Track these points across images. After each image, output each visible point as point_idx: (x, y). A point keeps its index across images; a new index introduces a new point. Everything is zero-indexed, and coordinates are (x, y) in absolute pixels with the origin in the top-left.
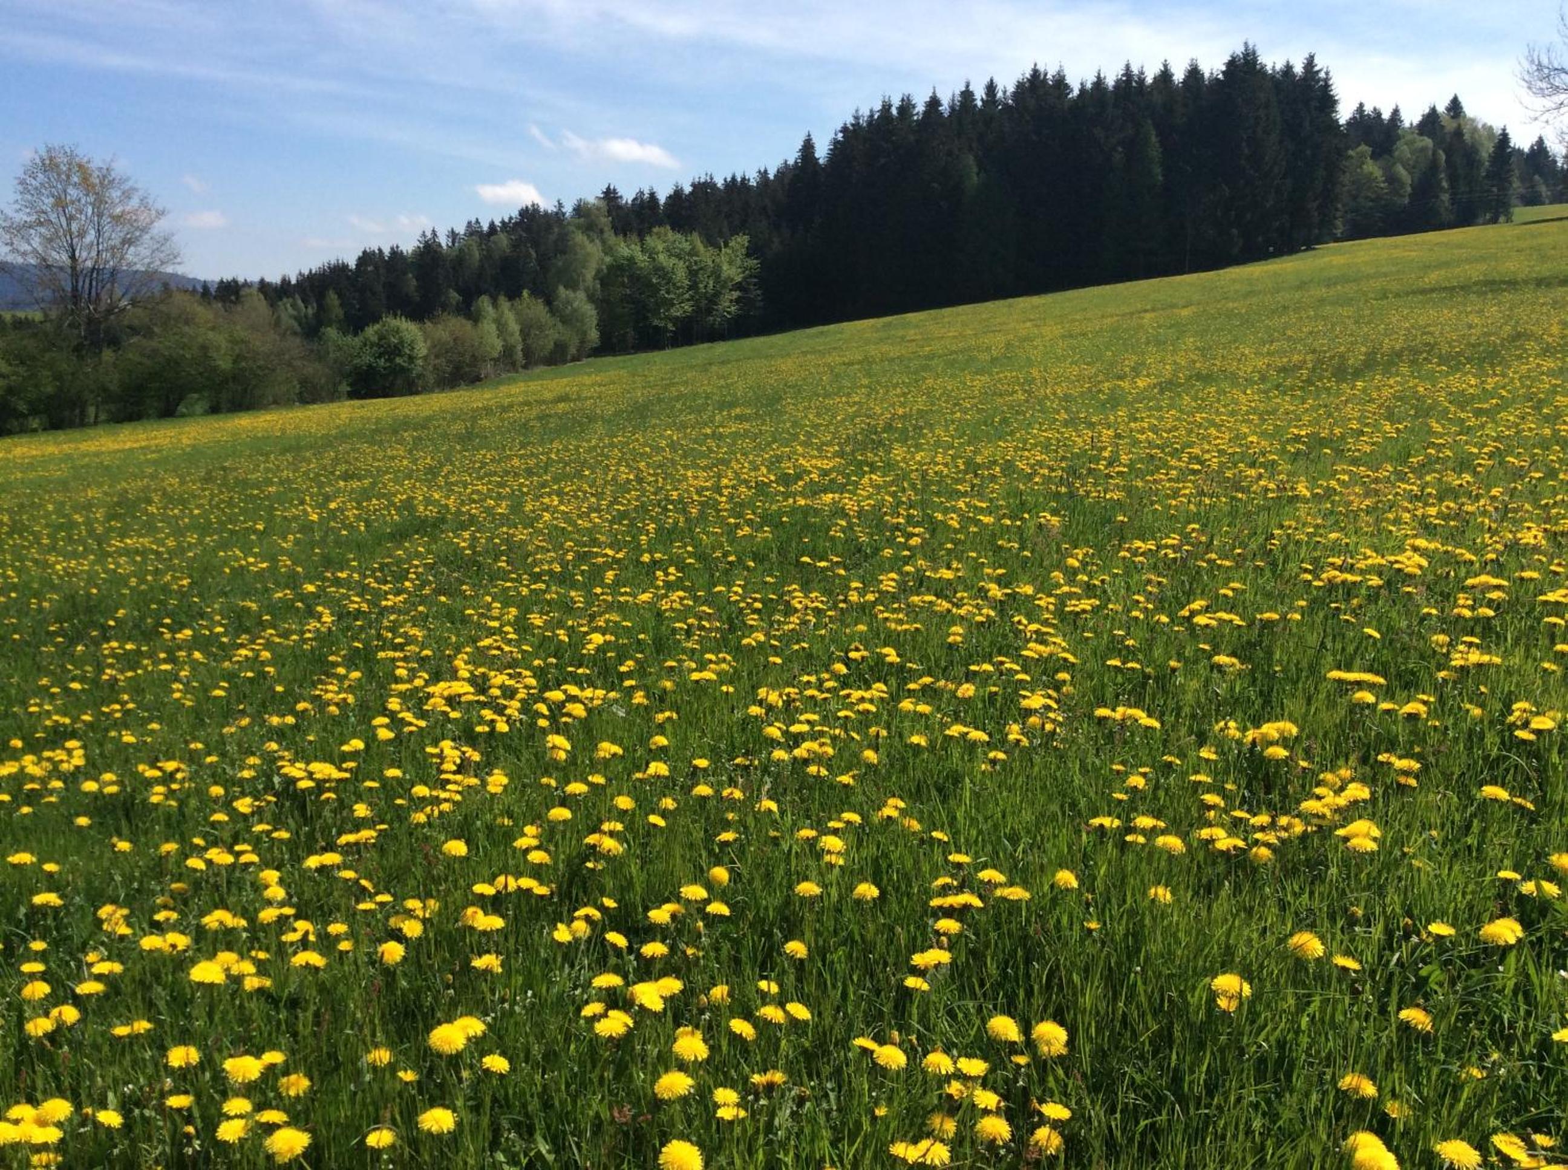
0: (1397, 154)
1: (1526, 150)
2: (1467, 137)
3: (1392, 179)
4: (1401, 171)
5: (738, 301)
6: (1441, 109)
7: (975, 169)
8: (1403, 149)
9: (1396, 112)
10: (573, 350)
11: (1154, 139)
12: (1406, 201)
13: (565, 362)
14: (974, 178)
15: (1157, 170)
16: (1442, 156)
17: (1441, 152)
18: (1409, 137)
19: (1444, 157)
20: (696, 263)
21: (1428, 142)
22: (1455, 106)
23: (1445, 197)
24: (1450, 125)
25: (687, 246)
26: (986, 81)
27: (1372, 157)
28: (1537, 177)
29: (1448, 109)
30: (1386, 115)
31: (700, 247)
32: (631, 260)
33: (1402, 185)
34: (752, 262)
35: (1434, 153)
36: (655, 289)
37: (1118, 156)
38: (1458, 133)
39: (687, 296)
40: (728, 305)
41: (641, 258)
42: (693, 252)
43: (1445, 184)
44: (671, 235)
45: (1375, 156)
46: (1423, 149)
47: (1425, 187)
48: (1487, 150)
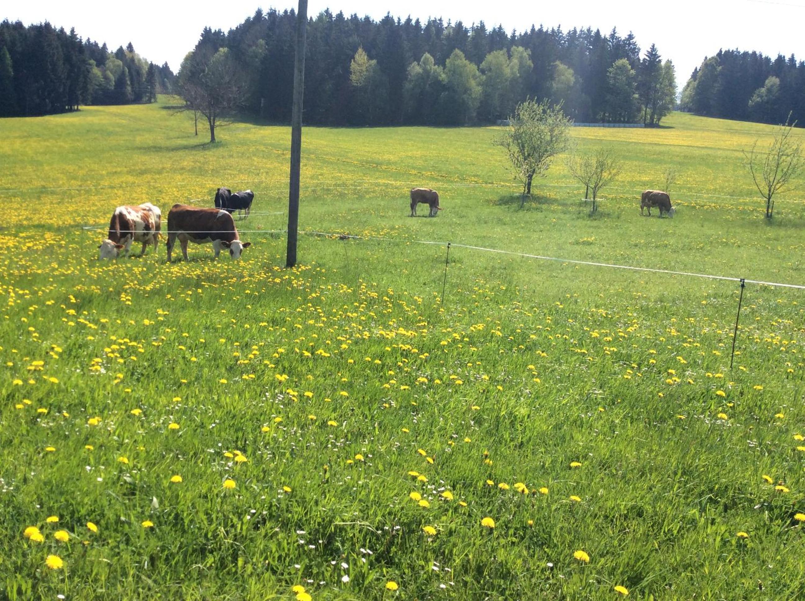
0: (107, 66)
1: (161, 66)
2: (136, 61)
3: (106, 78)
4: (109, 74)
6: (125, 48)
8: (109, 64)
9: (105, 45)
11: (8, 56)
12: (113, 88)
15: (11, 70)
17: (126, 68)
18: (112, 59)
19: (127, 70)
21: (120, 63)
22: (130, 46)
23: (129, 88)
24: (129, 55)
27: (96, 66)
28: (166, 80)
29: (128, 48)
30: (100, 45)
33: (110, 81)
35: (123, 68)
38: (133, 60)
43: (129, 82)
45: (98, 66)
46: (118, 66)
47: (120, 83)
48: (145, 69)
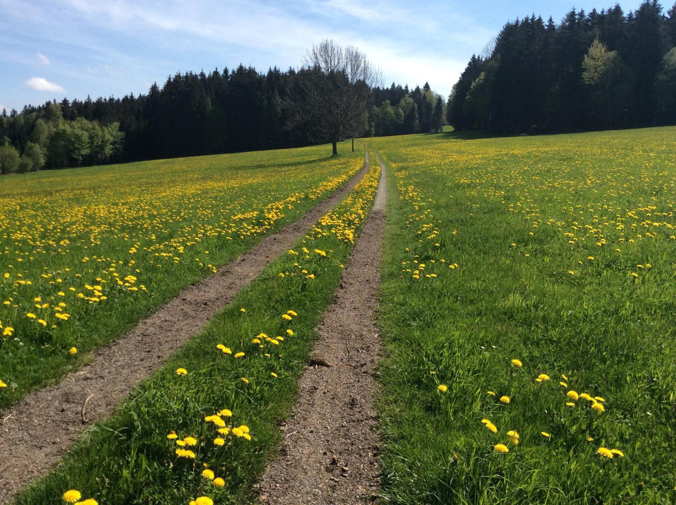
0: (401, 103)
3: (397, 114)
4: (401, 111)
5: (112, 149)
6: (421, 87)
7: (210, 103)
10: (30, 167)
12: (402, 122)
13: (26, 171)
14: (210, 107)
16: (416, 105)
17: (415, 104)
18: (409, 96)
20: (93, 133)
23: (417, 121)
24: (423, 94)
25: (90, 126)
26: (224, 68)
27: (391, 104)
29: (425, 87)
30: (403, 88)
31: (97, 127)
32: (64, 131)
33: (401, 116)
34: (122, 134)
35: (413, 105)
36: (73, 143)
37: (265, 102)
38: (425, 97)
39: (87, 146)
40: (108, 150)
41: (69, 130)
42: (93, 129)
43: (417, 116)
44: (85, 121)
46: (409, 103)
47: (410, 117)
